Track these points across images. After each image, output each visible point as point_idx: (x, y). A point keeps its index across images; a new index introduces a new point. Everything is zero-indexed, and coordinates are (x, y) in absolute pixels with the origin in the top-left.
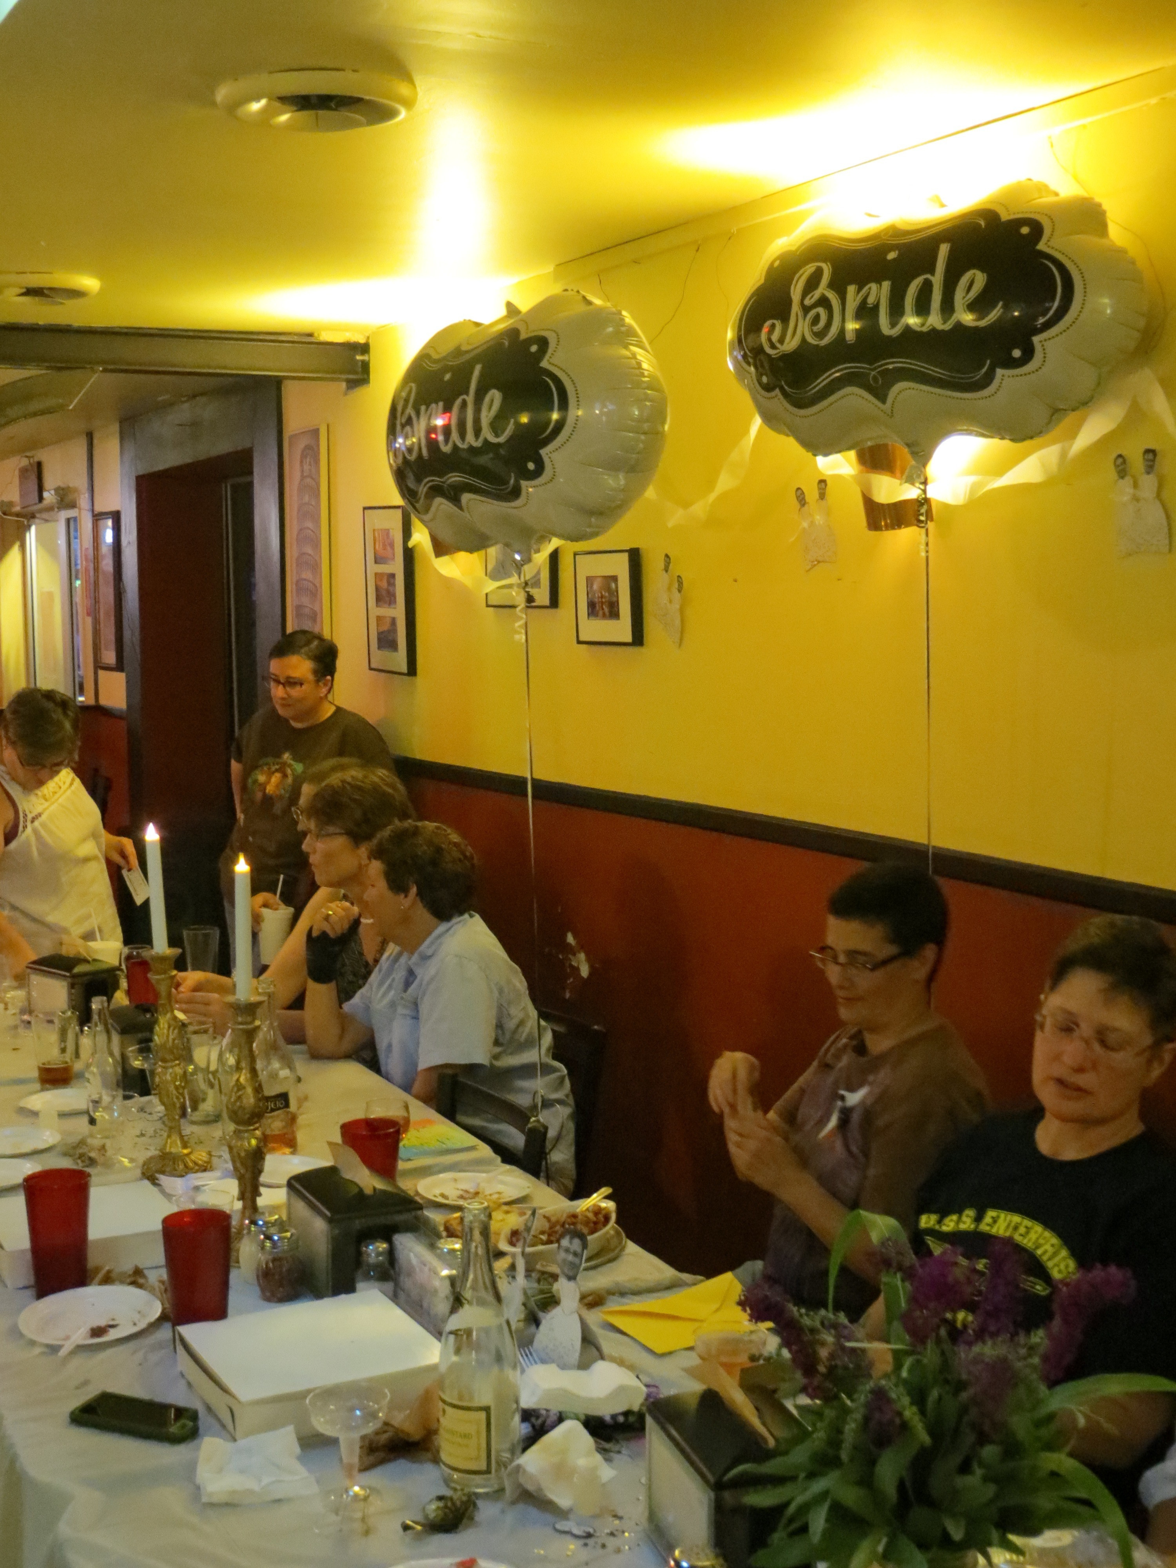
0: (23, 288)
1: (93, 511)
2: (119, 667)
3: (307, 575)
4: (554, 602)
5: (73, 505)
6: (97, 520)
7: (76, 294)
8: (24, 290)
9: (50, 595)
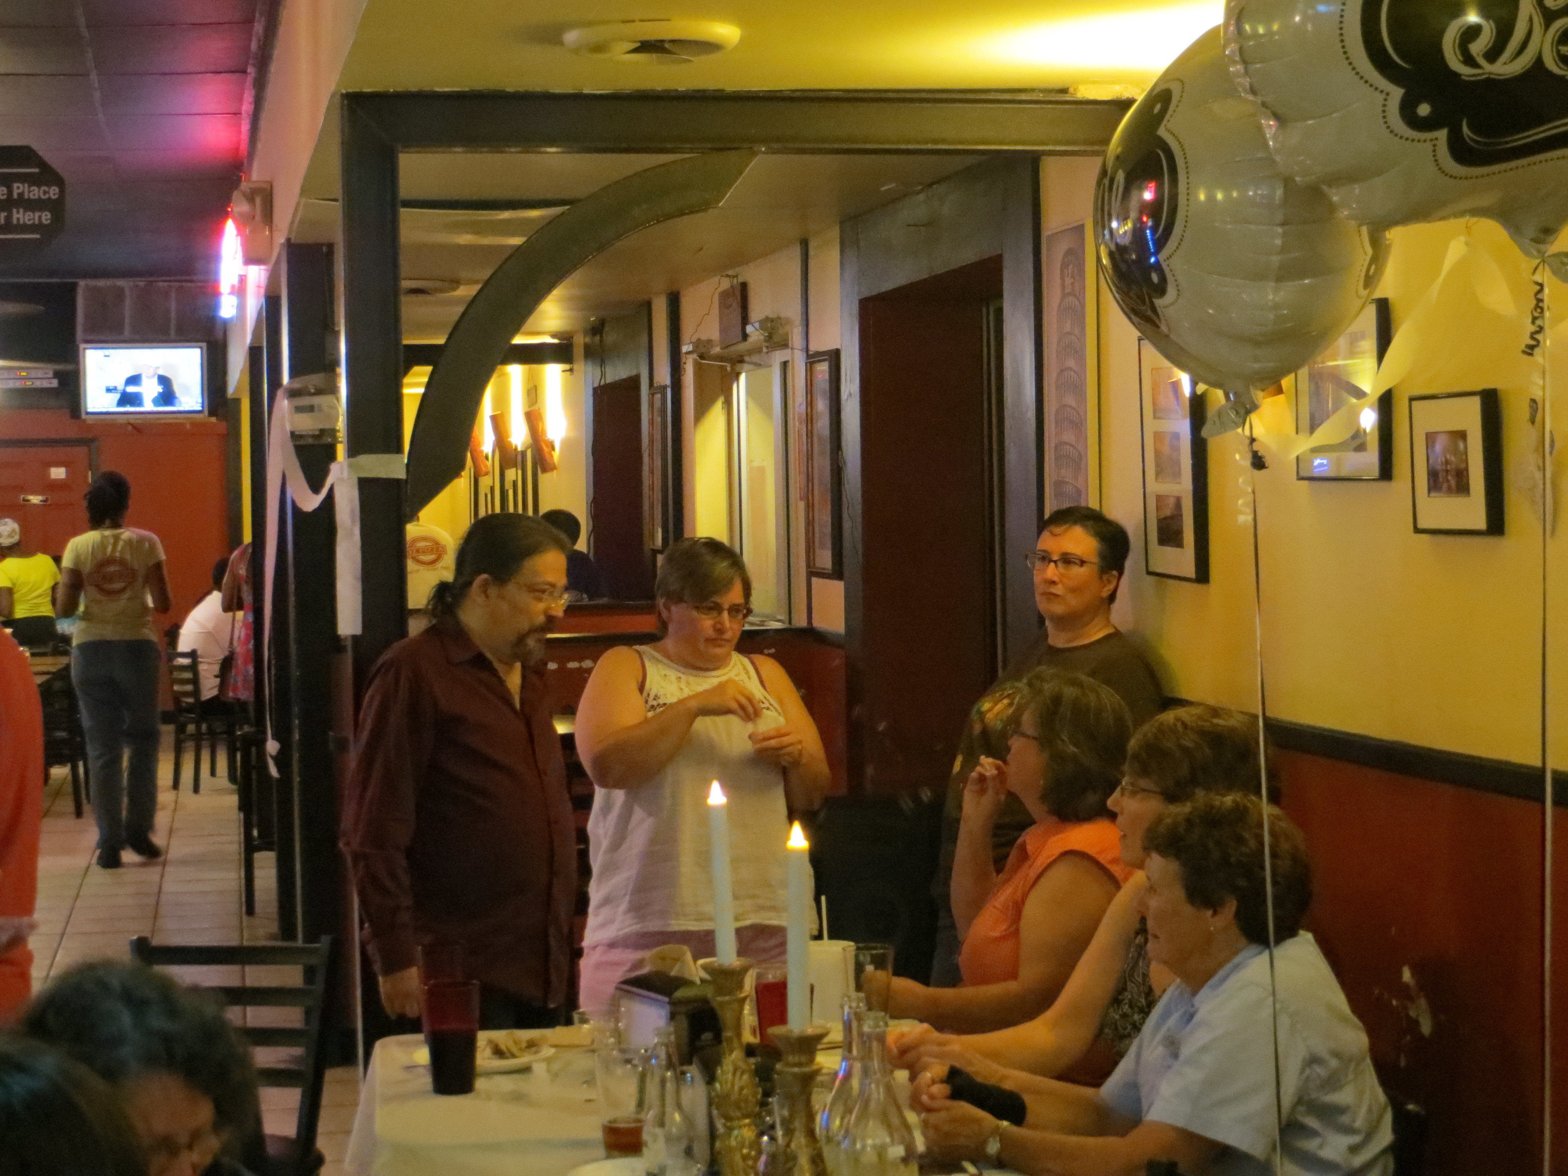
0: (636, 42)
1: (807, 349)
2: (837, 573)
3: (1069, 436)
4: (1386, 472)
5: (784, 345)
6: (812, 363)
7: (709, 47)
8: (638, 45)
9: (761, 470)
